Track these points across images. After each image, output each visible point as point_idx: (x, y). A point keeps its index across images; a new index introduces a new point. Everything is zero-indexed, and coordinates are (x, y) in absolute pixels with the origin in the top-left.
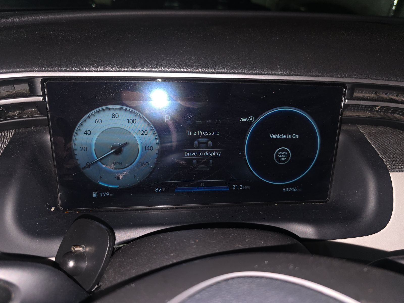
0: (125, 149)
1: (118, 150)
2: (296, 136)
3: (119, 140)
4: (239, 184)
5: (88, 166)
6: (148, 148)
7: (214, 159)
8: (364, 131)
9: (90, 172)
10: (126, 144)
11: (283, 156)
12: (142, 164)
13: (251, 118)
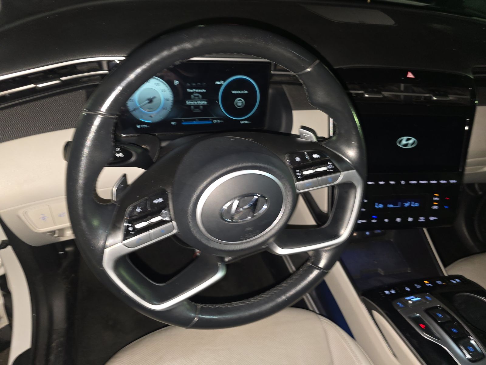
0: (154, 100)
1: (151, 101)
2: (246, 92)
3: (150, 96)
4: (216, 119)
5: (134, 110)
6: (167, 100)
7: (203, 105)
8: (285, 88)
9: (136, 114)
10: (154, 97)
11: (240, 103)
12: (164, 108)
13: (222, 82)
